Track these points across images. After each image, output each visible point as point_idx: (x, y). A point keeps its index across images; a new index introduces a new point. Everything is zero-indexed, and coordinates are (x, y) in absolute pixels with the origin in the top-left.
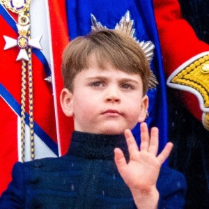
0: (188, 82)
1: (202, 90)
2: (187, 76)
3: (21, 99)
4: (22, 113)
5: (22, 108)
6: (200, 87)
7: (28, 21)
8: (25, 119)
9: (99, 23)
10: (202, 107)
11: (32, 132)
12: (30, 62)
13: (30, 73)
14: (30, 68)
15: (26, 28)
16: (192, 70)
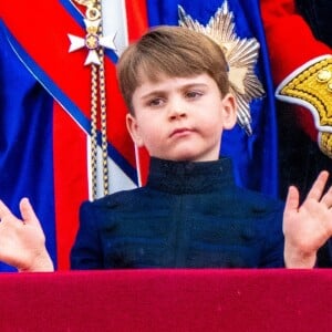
0: (301, 94)
1: (318, 103)
2: (300, 86)
3: (91, 113)
4: (93, 131)
5: (93, 124)
6: (315, 99)
7: (98, 14)
8: (96, 138)
9: (189, 16)
10: (318, 124)
11: (105, 154)
12: (102, 67)
13: (102, 81)
14: (102, 74)
15: (96, 24)
16: (306, 79)
